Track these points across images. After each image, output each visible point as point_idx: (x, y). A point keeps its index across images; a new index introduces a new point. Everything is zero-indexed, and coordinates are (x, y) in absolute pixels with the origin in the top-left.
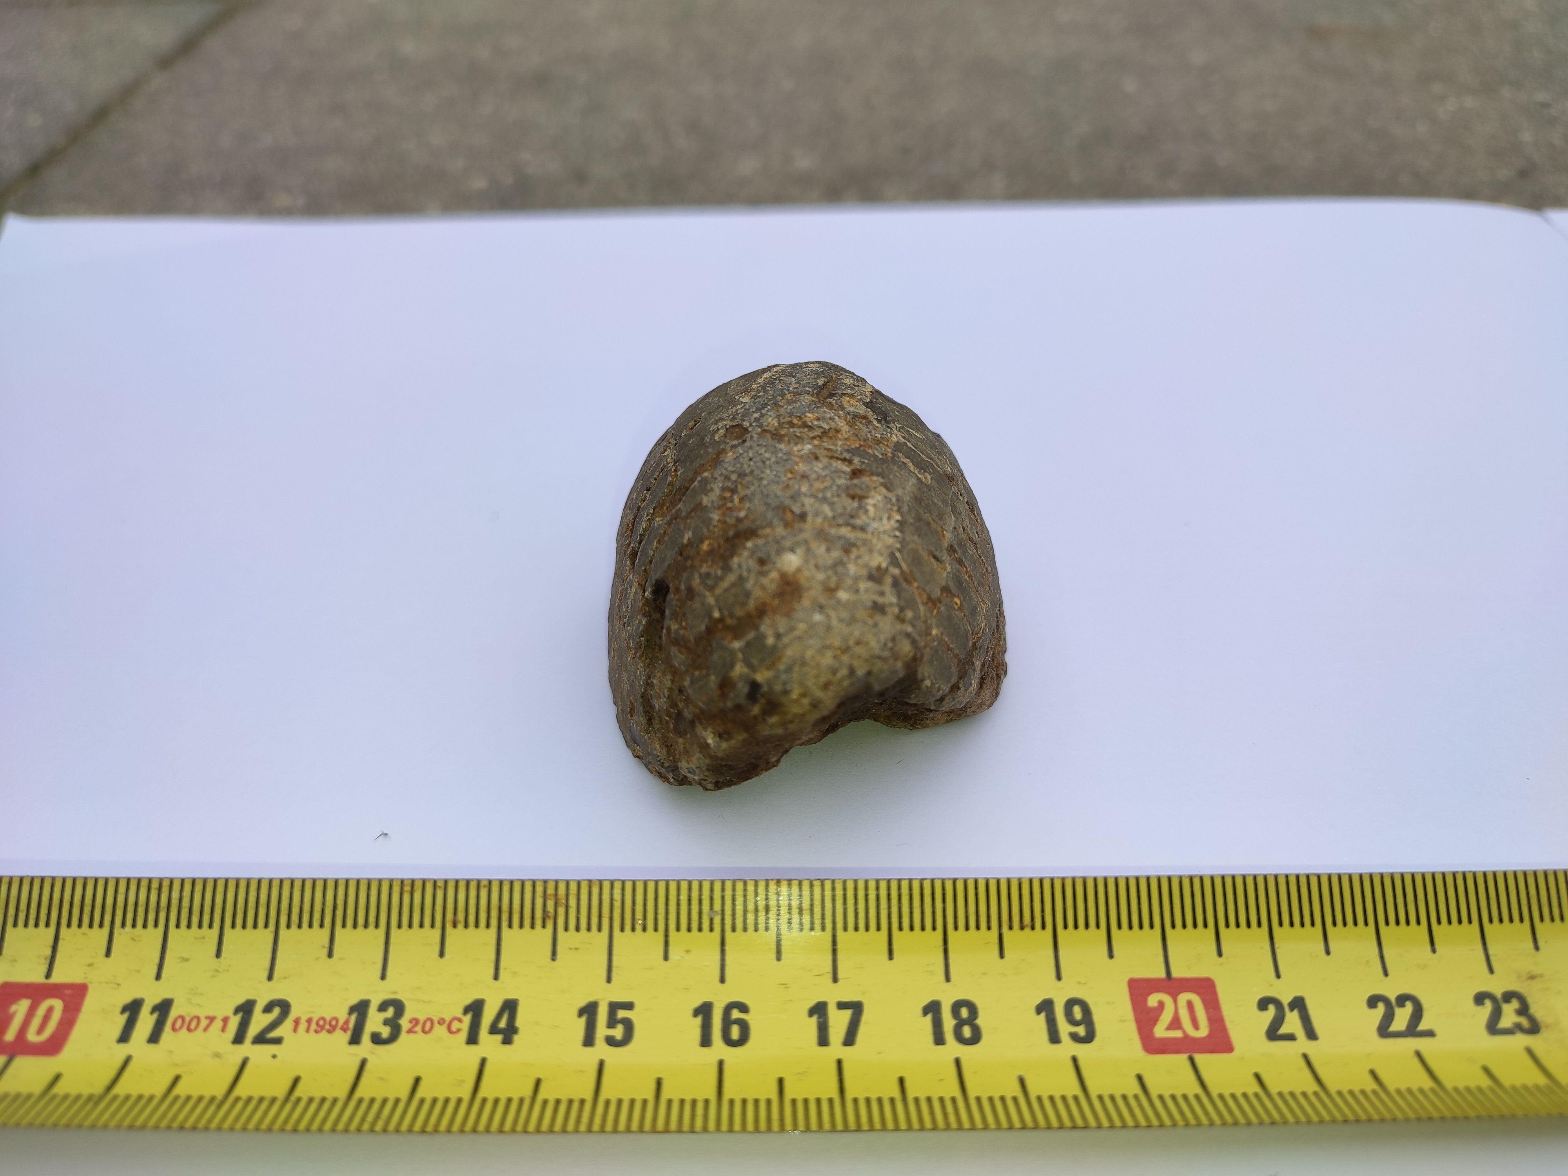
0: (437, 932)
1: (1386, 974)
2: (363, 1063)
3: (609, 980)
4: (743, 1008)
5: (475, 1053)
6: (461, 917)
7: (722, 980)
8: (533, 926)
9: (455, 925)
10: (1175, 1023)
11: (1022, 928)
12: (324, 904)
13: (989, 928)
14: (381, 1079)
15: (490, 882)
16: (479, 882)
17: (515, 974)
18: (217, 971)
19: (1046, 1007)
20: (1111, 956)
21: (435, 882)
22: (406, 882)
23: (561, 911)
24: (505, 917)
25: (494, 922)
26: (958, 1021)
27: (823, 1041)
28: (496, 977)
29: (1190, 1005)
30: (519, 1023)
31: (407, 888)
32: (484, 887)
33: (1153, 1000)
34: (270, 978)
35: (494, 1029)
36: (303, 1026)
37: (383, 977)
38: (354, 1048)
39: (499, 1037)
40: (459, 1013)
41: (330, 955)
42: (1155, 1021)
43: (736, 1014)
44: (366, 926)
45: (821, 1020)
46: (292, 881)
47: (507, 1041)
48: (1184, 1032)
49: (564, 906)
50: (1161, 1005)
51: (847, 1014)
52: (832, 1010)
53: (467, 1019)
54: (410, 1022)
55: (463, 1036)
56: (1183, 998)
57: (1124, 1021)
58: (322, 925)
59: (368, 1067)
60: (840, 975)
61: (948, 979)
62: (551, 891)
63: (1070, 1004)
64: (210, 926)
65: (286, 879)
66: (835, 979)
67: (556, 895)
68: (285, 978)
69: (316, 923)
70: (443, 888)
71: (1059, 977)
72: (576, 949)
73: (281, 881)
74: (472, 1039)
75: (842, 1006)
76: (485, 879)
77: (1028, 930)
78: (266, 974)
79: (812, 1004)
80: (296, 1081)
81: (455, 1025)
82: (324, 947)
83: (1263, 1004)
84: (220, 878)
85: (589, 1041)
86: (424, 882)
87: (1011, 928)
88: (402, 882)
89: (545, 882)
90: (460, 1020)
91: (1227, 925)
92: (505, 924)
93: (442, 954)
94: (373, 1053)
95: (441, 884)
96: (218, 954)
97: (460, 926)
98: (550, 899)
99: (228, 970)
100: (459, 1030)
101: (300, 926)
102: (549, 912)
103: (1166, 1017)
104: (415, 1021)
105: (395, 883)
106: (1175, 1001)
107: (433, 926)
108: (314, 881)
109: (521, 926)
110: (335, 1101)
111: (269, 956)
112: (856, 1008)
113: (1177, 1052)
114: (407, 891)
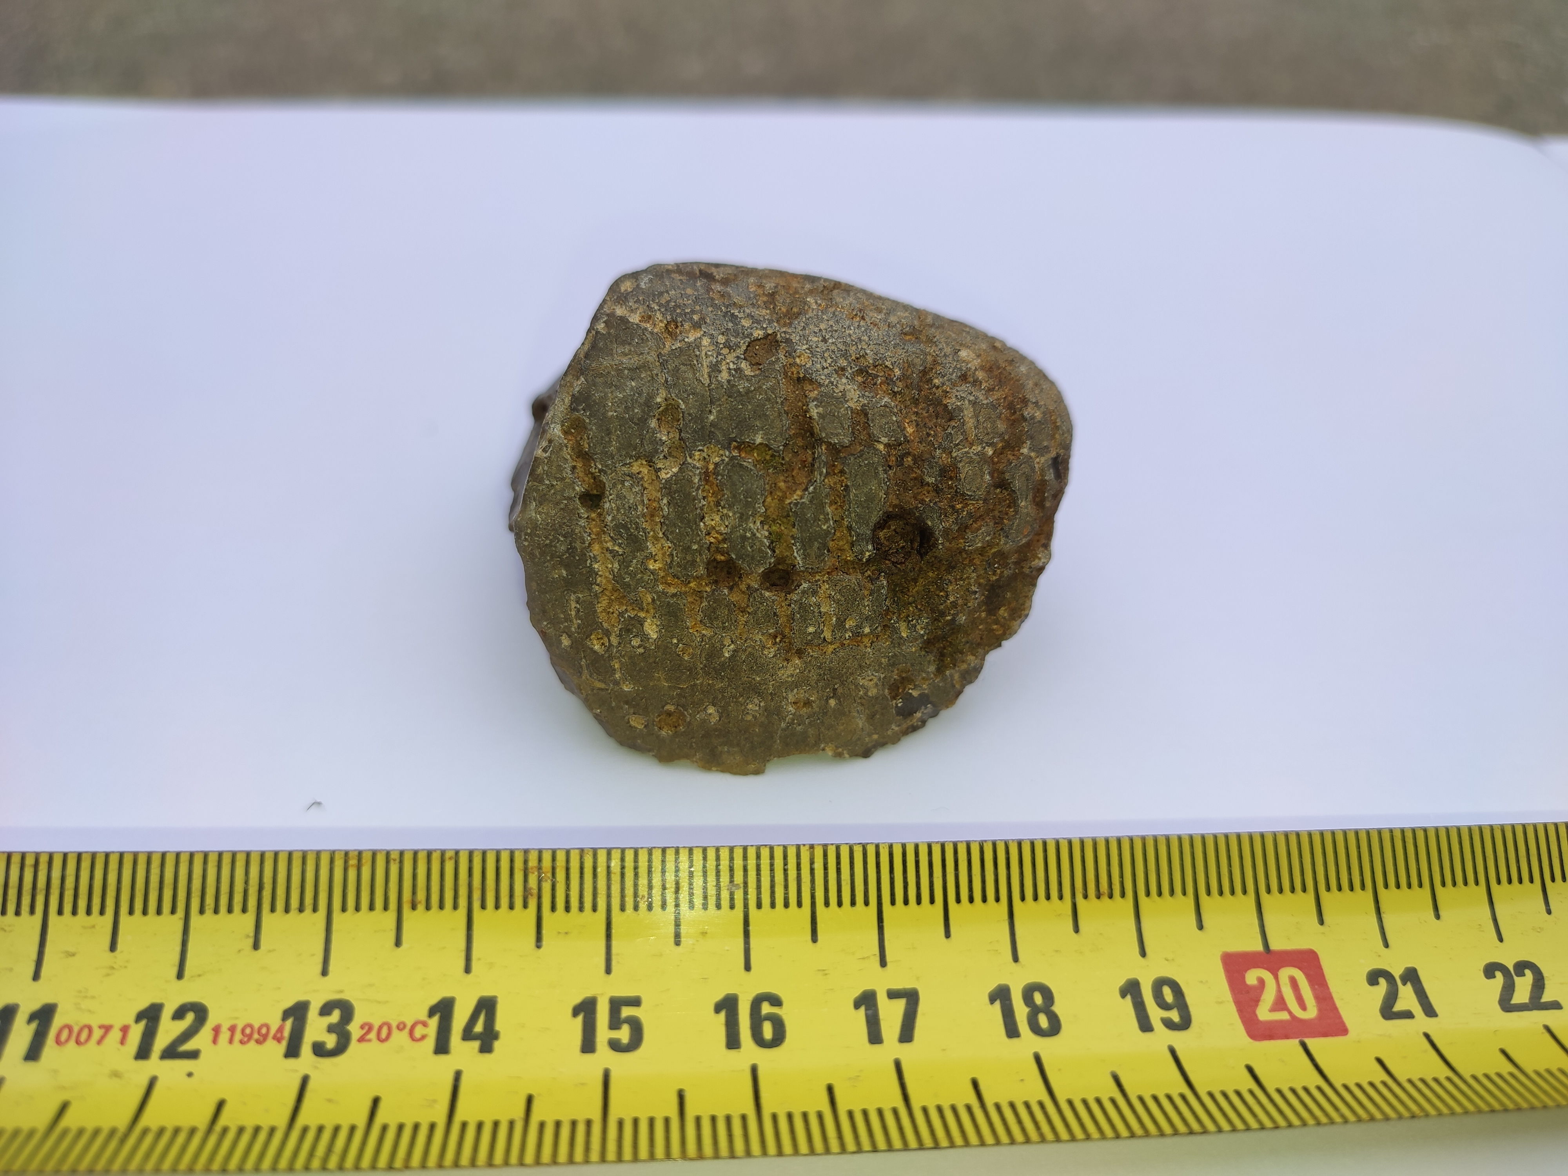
0: (392, 914)
1: (1501, 940)
2: (305, 1081)
3: (608, 970)
4: (776, 1001)
5: (446, 1065)
6: (421, 896)
7: (748, 967)
8: (511, 907)
9: (414, 907)
10: (1280, 1004)
11: (1099, 896)
12: (246, 882)
13: (1061, 897)
14: (330, 1101)
15: (457, 853)
16: (443, 853)
17: (491, 965)
18: (112, 968)
19: (1131, 989)
20: (1201, 927)
21: (388, 853)
22: (351, 855)
23: (547, 887)
24: (477, 895)
25: (463, 902)
26: (1030, 1009)
27: (875, 1037)
28: (468, 969)
29: (1294, 982)
30: (499, 1026)
31: (353, 862)
32: (450, 858)
33: (1252, 977)
34: (180, 975)
35: (468, 1034)
36: (225, 1036)
37: (325, 972)
38: (292, 1062)
39: (476, 1044)
40: (423, 1015)
41: (256, 946)
42: (1257, 1001)
43: (766, 1008)
44: (301, 909)
45: (870, 1012)
46: (206, 855)
47: (486, 1048)
48: (1290, 1013)
49: (549, 881)
50: (1262, 982)
51: (900, 1005)
52: (882, 1000)
53: (434, 1022)
54: (362, 1027)
55: (430, 1043)
56: (1286, 973)
57: (1221, 1003)
58: (244, 910)
59: (311, 1085)
60: (889, 958)
61: (1016, 959)
62: (533, 862)
63: (1159, 984)
64: (102, 912)
65: (198, 852)
66: (883, 963)
67: (540, 868)
68: (199, 976)
69: (237, 907)
70: (398, 860)
71: (1143, 954)
72: (566, 933)
73: (192, 855)
74: (442, 1047)
75: (893, 995)
76: (451, 850)
77: (1105, 899)
78: (174, 971)
79: (857, 993)
80: (220, 1106)
81: (419, 1031)
82: (248, 936)
83: (1373, 977)
84: (113, 852)
85: (588, 1046)
86: (374, 854)
87: (1086, 897)
88: (346, 853)
89: (526, 852)
90: (425, 1024)
91: (1328, 889)
92: (476, 904)
93: (398, 943)
94: (316, 1068)
95: (394, 856)
96: (113, 947)
97: (421, 907)
98: (533, 873)
99: (126, 967)
100: (423, 1037)
101: (216, 911)
102: (531, 889)
103: (1268, 997)
104: (367, 1027)
105: (337, 856)
106: (1276, 978)
107: (386, 908)
108: (234, 855)
109: (497, 907)
110: (272, 1130)
111: (178, 948)
112: (911, 998)
113: (1287, 1037)
114: (352, 866)
